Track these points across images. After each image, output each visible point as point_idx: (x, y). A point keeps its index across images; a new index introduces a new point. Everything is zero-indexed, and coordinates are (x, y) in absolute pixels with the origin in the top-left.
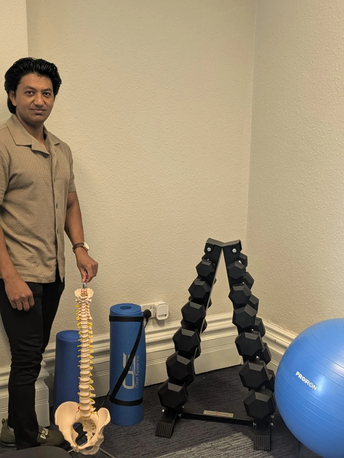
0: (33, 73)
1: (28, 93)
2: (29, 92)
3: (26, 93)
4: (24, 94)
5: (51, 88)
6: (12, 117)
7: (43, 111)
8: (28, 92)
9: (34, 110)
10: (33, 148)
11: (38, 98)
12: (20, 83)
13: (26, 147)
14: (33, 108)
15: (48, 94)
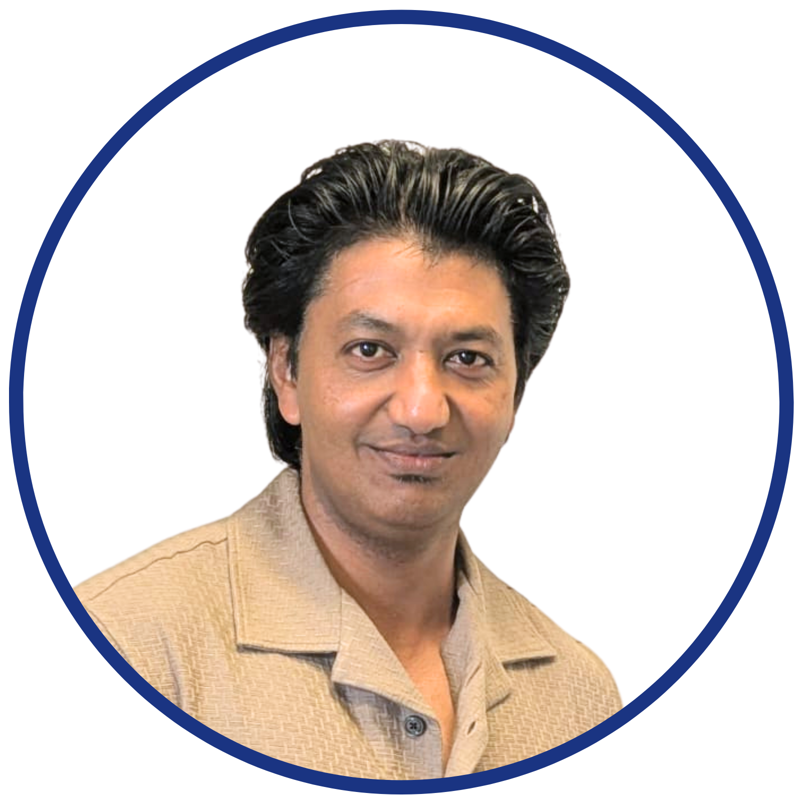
0: (396, 236)
1: (357, 351)
2: (370, 348)
3: (347, 350)
4: (337, 357)
5: (496, 328)
6: (272, 490)
7: (440, 460)
8: (362, 345)
9: (387, 454)
10: (339, 672)
11: (412, 382)
12: (319, 294)
13: (305, 667)
14: (382, 444)
15: (480, 361)
